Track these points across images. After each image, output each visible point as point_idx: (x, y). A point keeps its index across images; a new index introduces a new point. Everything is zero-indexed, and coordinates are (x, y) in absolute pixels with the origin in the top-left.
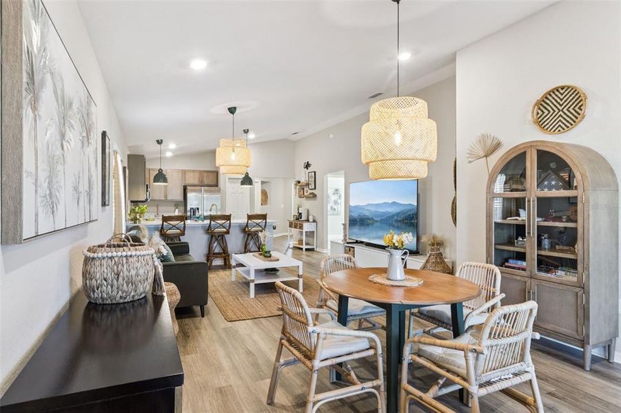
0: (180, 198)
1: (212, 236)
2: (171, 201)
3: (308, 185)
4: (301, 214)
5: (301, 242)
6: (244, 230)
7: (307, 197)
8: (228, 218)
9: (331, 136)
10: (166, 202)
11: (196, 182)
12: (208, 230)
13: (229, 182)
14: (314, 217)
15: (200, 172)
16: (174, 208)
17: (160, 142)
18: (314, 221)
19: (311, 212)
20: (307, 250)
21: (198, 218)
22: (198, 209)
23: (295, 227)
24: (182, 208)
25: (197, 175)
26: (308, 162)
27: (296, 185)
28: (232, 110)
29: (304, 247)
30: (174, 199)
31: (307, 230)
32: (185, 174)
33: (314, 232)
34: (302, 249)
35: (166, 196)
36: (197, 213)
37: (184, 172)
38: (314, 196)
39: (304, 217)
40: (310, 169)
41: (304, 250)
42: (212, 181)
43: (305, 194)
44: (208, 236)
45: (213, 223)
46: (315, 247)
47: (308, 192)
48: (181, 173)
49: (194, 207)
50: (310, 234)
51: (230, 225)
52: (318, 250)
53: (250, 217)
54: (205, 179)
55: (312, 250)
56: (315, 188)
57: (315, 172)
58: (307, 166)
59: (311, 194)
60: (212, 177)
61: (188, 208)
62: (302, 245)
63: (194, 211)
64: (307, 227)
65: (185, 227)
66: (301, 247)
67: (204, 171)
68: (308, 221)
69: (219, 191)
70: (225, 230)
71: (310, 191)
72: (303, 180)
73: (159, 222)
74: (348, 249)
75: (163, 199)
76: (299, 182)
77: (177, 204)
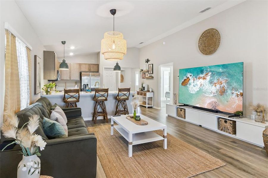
0: (78, 78)
1: (96, 102)
2: (73, 80)
3: (148, 71)
4: (144, 87)
5: (145, 103)
6: (116, 98)
7: (147, 78)
8: (106, 90)
9: (164, 43)
10: (70, 81)
11: (87, 70)
12: (94, 98)
13: (105, 70)
14: (152, 89)
15: (89, 64)
16: (75, 84)
17: (64, 43)
18: (152, 92)
19: (150, 87)
20: (148, 107)
21: (88, 90)
22: (88, 84)
23: (141, 94)
24: (79, 84)
25: (87, 66)
26: (148, 59)
27: (141, 72)
28: (113, 12)
29: (147, 106)
30: (74, 79)
31: (148, 97)
32: (81, 66)
33: (152, 97)
34: (146, 107)
35: (70, 78)
36: (87, 87)
37: (80, 65)
38: (153, 77)
39: (146, 89)
40: (149, 63)
41: (147, 107)
42: (95, 69)
43: (146, 76)
44: (94, 102)
45: (97, 94)
46: (153, 106)
47: (147, 75)
48: (78, 65)
49: (86, 84)
50: (150, 99)
51: (108, 95)
52: (154, 107)
53: (120, 90)
54: (91, 69)
55: (151, 107)
56: (153, 73)
57: (153, 64)
58: (148, 61)
59: (150, 76)
60: (96, 67)
61: (82, 84)
62: (146, 104)
63: (86, 86)
64: (148, 95)
65: (79, 97)
66: (145, 106)
67: (91, 64)
68: (149, 91)
69: (99, 75)
70: (104, 98)
71: (149, 75)
72: (145, 69)
73: (62, 93)
74: (180, 109)
75: (69, 79)
76: (142, 70)
77: (76, 82)
